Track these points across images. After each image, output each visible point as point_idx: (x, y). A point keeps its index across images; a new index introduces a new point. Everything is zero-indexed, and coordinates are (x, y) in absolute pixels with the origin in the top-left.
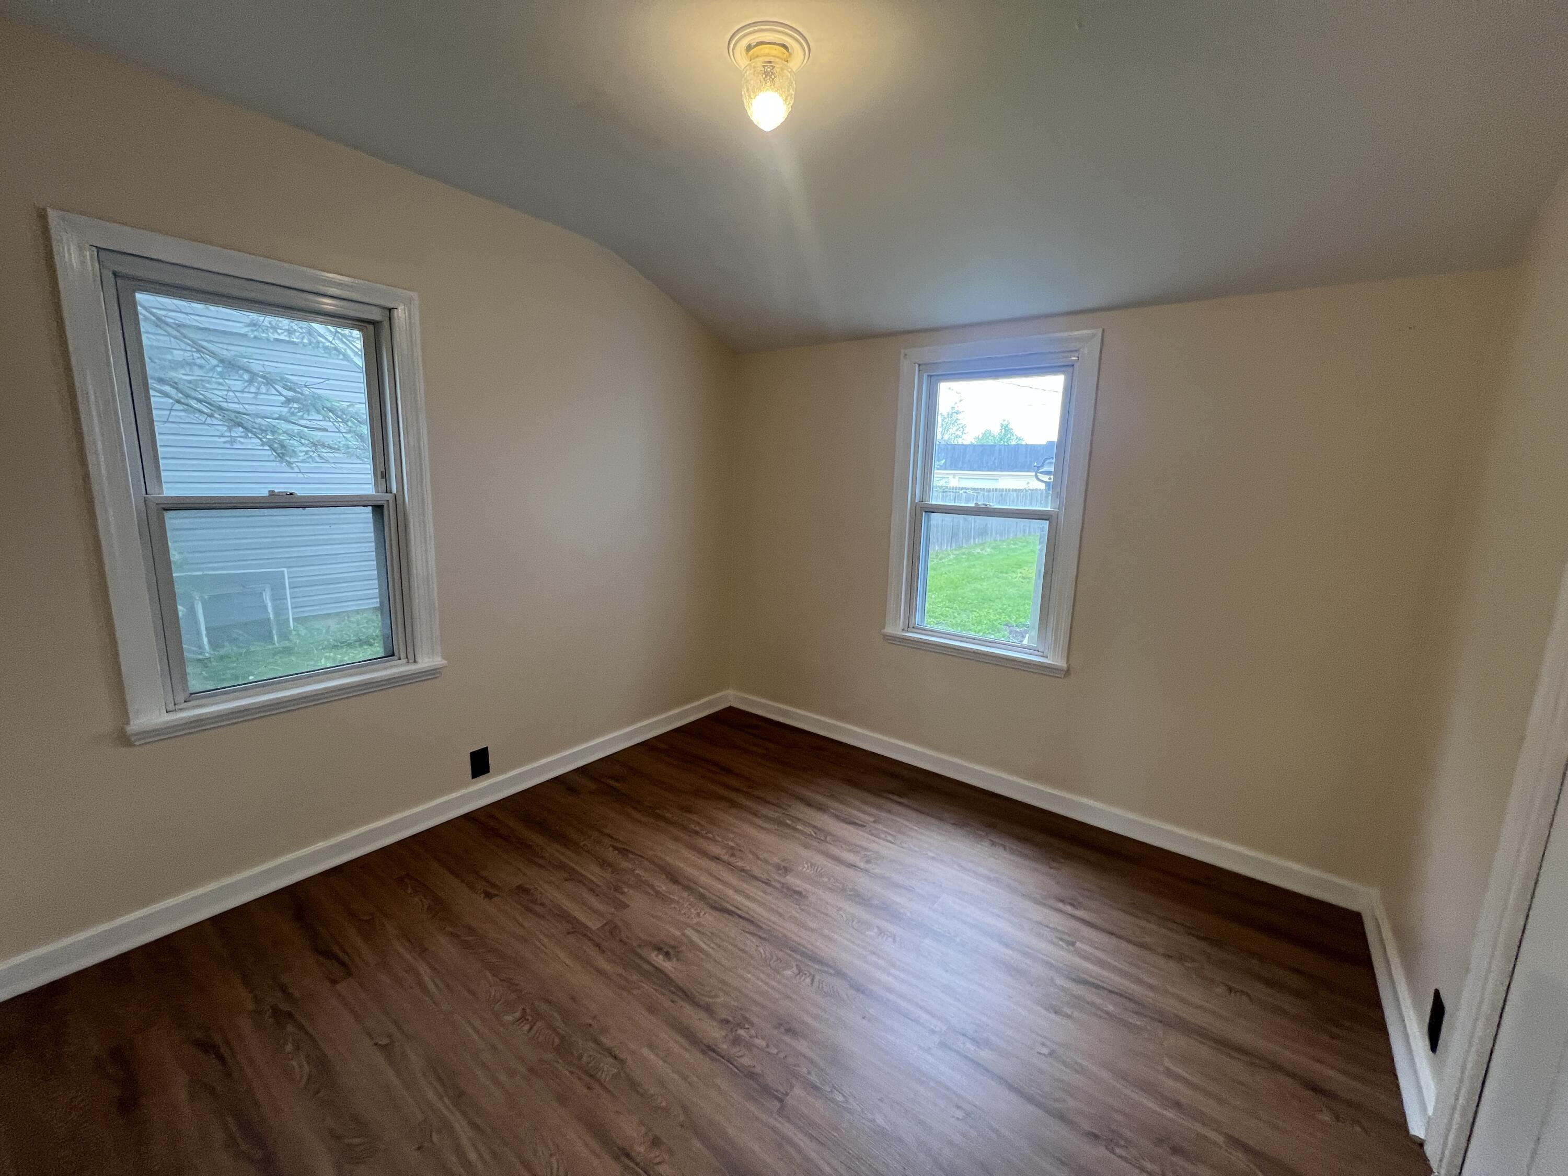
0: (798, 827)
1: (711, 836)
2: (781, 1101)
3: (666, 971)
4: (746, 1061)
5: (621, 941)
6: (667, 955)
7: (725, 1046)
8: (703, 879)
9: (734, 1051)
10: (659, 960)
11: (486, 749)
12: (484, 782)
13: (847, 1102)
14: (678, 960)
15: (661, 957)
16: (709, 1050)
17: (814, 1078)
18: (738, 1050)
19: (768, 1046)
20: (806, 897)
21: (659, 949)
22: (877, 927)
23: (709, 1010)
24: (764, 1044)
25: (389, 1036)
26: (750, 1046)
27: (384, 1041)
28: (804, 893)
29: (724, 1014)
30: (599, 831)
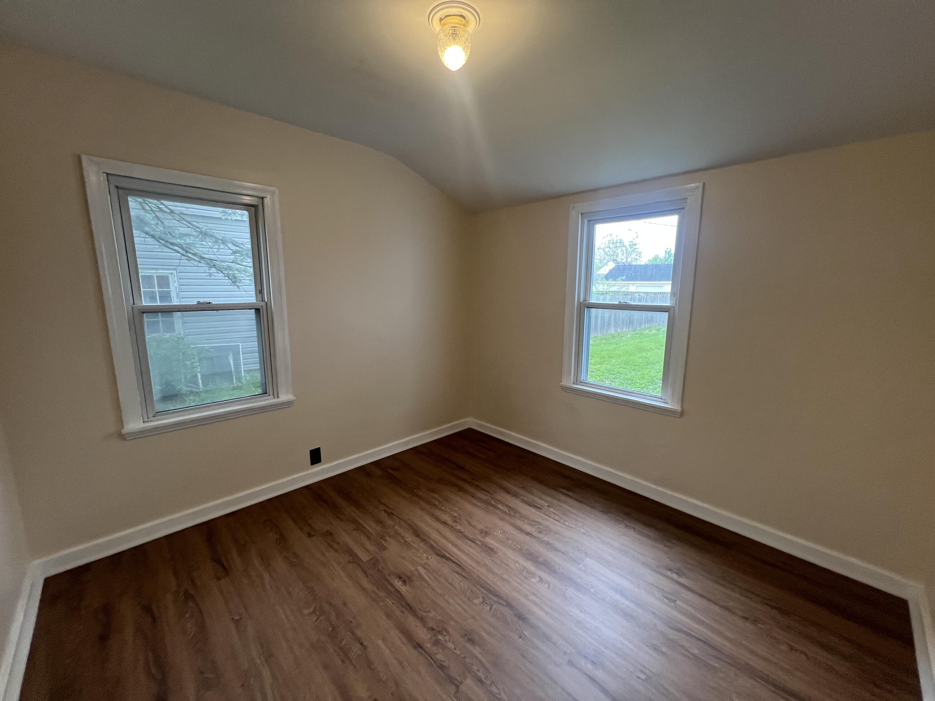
0: (499, 506)
1: (443, 508)
2: (457, 687)
3: (403, 593)
4: (439, 657)
5: (379, 570)
6: (404, 582)
7: (429, 645)
8: (434, 535)
9: (434, 649)
10: (398, 584)
11: (319, 448)
12: (318, 468)
13: (499, 694)
14: (410, 585)
15: (400, 583)
16: (418, 646)
17: (481, 674)
18: (436, 649)
19: (455, 649)
20: (495, 552)
21: (400, 578)
22: (539, 576)
23: (422, 620)
24: (453, 647)
25: (240, 615)
26: (444, 647)
27: (237, 618)
28: (495, 550)
29: (431, 624)
30: (379, 501)
